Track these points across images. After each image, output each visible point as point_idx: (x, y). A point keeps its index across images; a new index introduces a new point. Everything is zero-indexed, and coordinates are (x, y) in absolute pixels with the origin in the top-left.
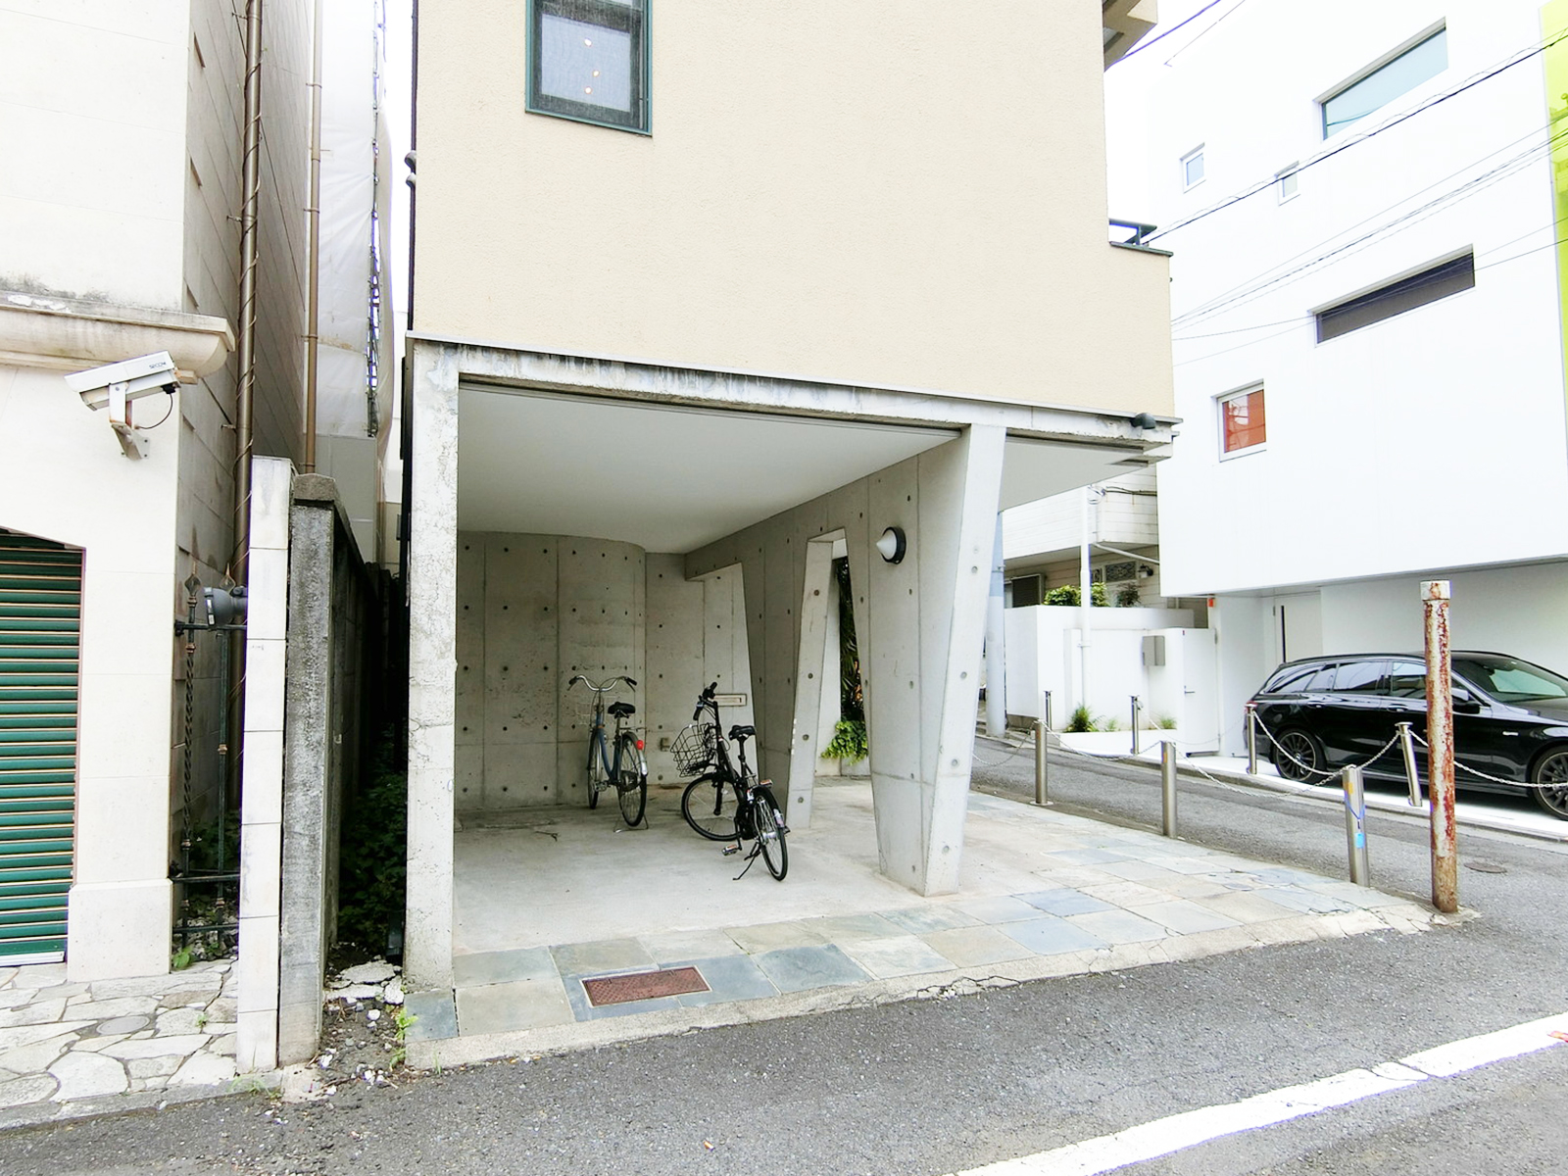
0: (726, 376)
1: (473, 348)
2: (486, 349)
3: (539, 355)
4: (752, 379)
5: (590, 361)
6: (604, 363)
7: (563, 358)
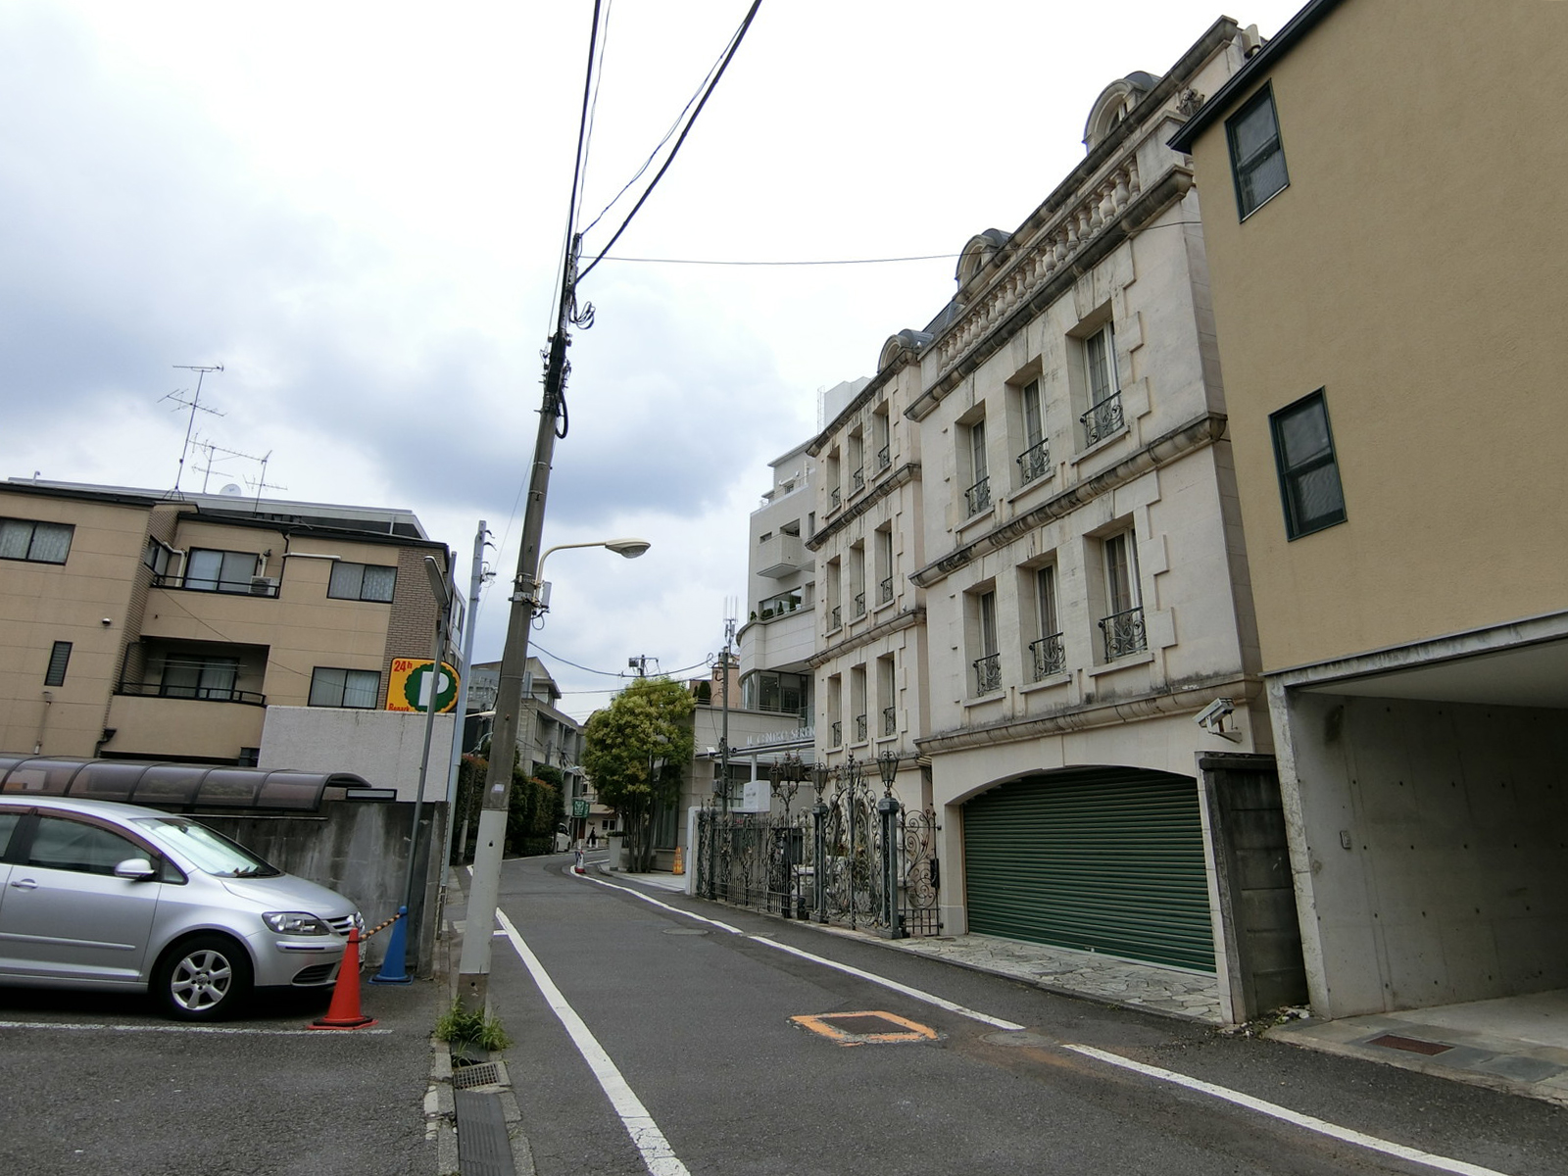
0: (1416, 646)
1: (1287, 672)
2: (1292, 671)
3: (1315, 667)
4: (1433, 643)
5: (1339, 662)
6: (1347, 660)
7: (1326, 665)
